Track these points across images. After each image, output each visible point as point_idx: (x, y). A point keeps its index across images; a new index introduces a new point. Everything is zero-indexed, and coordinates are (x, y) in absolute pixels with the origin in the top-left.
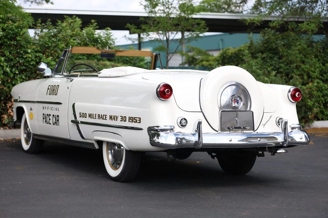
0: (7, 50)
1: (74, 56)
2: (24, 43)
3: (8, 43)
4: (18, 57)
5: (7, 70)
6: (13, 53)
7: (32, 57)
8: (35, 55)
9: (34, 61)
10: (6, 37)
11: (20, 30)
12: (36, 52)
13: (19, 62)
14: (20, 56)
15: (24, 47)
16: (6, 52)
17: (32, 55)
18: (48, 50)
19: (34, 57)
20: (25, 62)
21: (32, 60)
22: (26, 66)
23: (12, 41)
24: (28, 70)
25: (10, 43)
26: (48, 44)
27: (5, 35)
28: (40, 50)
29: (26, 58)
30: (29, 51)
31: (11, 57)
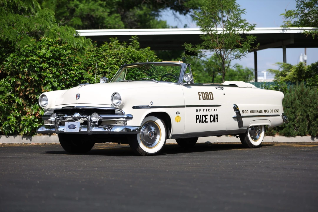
0: (55, 68)
1: (112, 72)
2: (68, 62)
3: (55, 62)
4: (64, 73)
5: (54, 84)
6: (60, 71)
7: (76, 74)
8: (79, 72)
9: (77, 77)
10: (53, 57)
11: (65, 51)
12: (80, 69)
13: (64, 78)
14: (66, 73)
15: (69, 66)
16: (53, 70)
17: (76, 72)
18: (90, 68)
19: (78, 74)
20: (70, 77)
21: (76, 76)
22: (71, 81)
23: (57, 60)
24: (72, 84)
25: (56, 62)
26: (91, 63)
27: (51, 55)
28: (84, 68)
29: (71, 74)
30: (73, 68)
31: (58, 73)
